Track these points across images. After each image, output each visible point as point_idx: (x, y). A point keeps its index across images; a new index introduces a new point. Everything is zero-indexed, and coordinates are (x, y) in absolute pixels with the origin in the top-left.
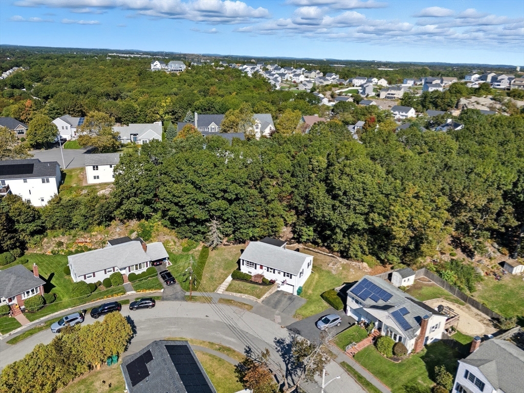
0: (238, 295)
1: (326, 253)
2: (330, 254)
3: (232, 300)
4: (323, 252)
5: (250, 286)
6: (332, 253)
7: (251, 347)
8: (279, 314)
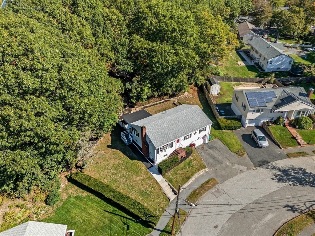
0: (190, 181)
1: (160, 102)
2: (163, 101)
3: (194, 192)
4: (157, 102)
5: (185, 166)
6: (162, 99)
7: (286, 204)
8: (233, 164)
